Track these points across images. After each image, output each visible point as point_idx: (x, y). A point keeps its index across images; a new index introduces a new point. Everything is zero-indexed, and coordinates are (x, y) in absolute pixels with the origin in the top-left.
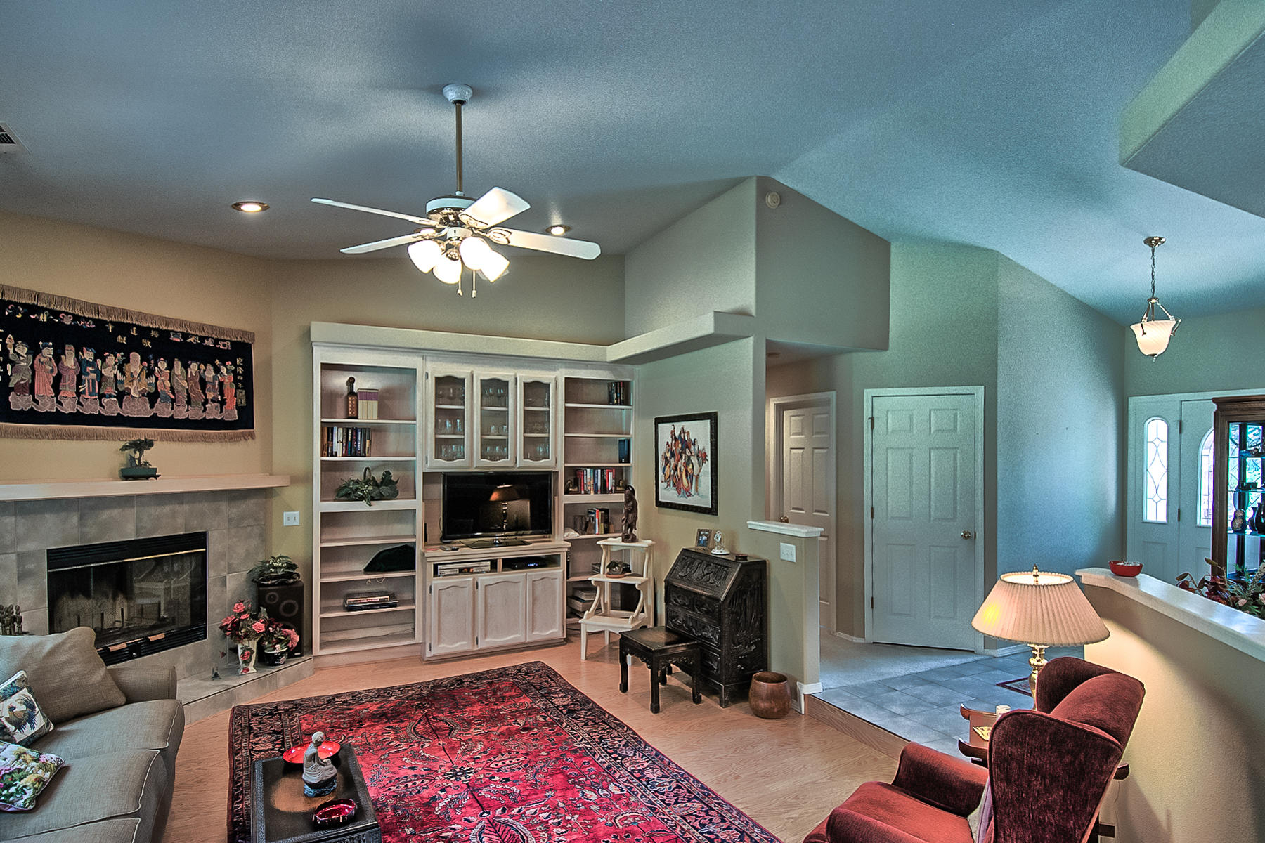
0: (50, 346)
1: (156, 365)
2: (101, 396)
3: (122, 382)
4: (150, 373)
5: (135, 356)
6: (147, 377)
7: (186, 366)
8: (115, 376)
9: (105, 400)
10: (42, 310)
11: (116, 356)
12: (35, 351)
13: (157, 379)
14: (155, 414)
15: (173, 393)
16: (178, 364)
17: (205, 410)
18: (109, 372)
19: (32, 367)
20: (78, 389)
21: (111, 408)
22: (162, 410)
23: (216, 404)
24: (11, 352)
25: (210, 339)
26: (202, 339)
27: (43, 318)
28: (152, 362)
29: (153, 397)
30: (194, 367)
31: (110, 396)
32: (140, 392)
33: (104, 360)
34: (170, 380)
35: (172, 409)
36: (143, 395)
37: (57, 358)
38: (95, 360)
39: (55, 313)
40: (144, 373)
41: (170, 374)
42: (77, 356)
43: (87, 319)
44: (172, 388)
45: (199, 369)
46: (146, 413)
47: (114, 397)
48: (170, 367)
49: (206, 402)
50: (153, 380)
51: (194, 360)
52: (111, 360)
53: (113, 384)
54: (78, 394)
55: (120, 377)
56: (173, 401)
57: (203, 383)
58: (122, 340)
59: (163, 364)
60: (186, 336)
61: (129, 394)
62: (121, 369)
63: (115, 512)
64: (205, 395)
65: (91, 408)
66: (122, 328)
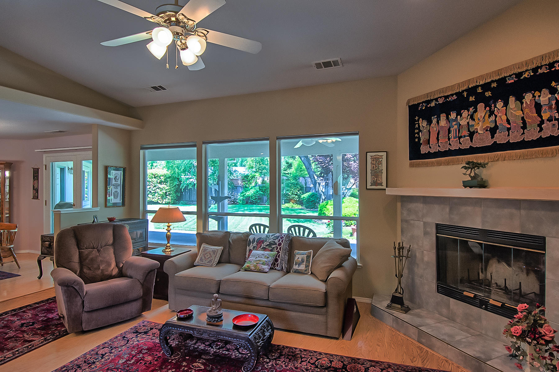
0: (435, 118)
1: (495, 107)
2: (460, 138)
3: (473, 126)
4: (491, 113)
5: (481, 106)
6: (489, 117)
7: (520, 99)
8: (468, 123)
9: (462, 140)
10: (432, 100)
11: (468, 111)
12: (430, 122)
13: (496, 116)
14: (495, 142)
15: (509, 123)
16: (512, 99)
17: (541, 130)
18: (463, 122)
19: (429, 131)
20: (449, 137)
21: (466, 144)
22: (501, 138)
23: (554, 122)
24: (421, 126)
25: (543, 67)
26: (535, 70)
27: (433, 104)
28: (493, 105)
29: (493, 131)
30: (528, 97)
31: (465, 136)
32: (484, 129)
33: (461, 116)
34: (506, 115)
35: (509, 135)
36: (487, 130)
37: (438, 122)
38: (457, 117)
39: (436, 100)
40: (487, 115)
41: (506, 110)
42: (447, 118)
43: (452, 95)
44: (508, 121)
45: (534, 96)
46: (489, 142)
47: (468, 136)
48: (506, 104)
49: (542, 122)
50: (493, 118)
51: (529, 91)
52: (465, 113)
53: (467, 129)
54: (449, 139)
55: (471, 123)
56: (509, 129)
57: (538, 107)
58: (472, 99)
59: (500, 104)
60: (519, 75)
61: (477, 132)
62: (472, 118)
63: (469, 208)
64: (541, 117)
65: (455, 146)
66: (472, 91)
